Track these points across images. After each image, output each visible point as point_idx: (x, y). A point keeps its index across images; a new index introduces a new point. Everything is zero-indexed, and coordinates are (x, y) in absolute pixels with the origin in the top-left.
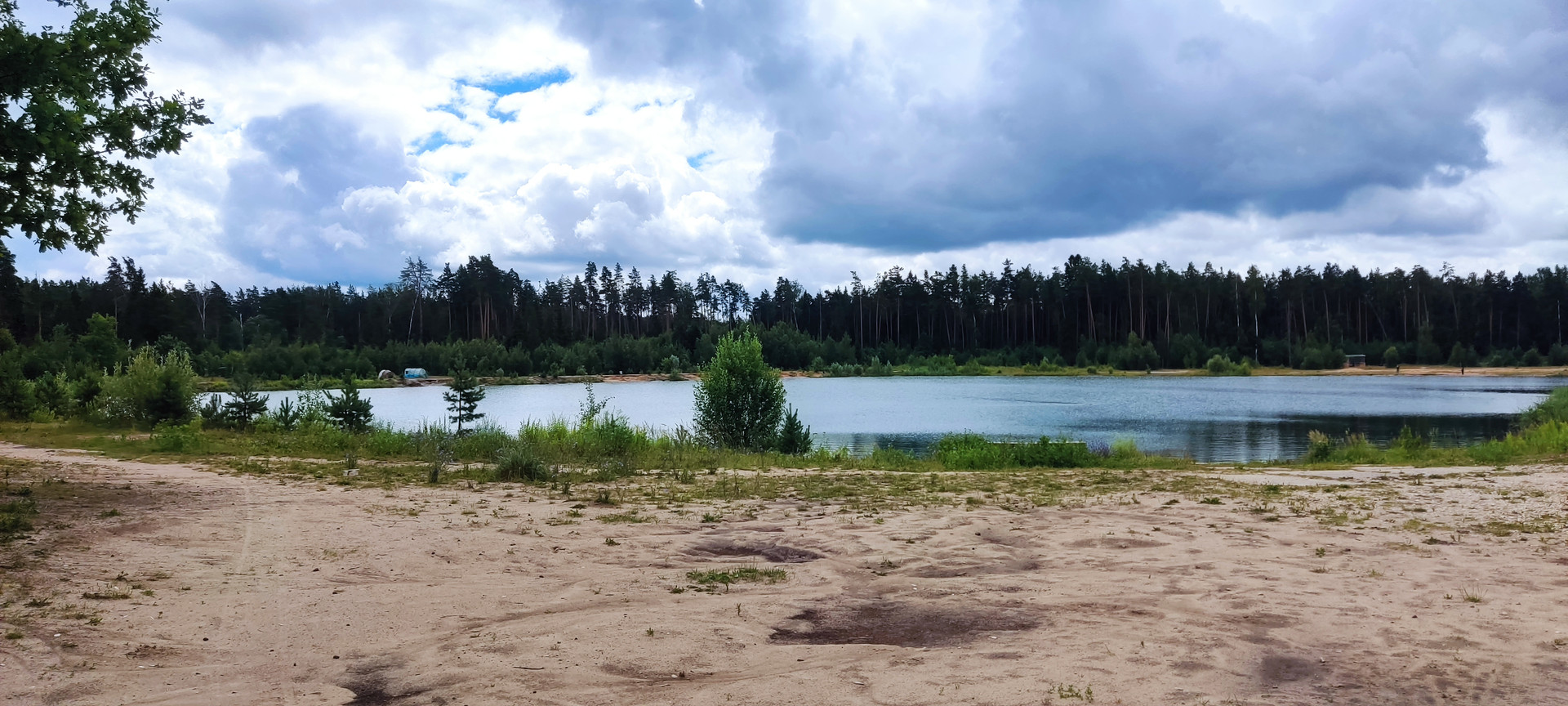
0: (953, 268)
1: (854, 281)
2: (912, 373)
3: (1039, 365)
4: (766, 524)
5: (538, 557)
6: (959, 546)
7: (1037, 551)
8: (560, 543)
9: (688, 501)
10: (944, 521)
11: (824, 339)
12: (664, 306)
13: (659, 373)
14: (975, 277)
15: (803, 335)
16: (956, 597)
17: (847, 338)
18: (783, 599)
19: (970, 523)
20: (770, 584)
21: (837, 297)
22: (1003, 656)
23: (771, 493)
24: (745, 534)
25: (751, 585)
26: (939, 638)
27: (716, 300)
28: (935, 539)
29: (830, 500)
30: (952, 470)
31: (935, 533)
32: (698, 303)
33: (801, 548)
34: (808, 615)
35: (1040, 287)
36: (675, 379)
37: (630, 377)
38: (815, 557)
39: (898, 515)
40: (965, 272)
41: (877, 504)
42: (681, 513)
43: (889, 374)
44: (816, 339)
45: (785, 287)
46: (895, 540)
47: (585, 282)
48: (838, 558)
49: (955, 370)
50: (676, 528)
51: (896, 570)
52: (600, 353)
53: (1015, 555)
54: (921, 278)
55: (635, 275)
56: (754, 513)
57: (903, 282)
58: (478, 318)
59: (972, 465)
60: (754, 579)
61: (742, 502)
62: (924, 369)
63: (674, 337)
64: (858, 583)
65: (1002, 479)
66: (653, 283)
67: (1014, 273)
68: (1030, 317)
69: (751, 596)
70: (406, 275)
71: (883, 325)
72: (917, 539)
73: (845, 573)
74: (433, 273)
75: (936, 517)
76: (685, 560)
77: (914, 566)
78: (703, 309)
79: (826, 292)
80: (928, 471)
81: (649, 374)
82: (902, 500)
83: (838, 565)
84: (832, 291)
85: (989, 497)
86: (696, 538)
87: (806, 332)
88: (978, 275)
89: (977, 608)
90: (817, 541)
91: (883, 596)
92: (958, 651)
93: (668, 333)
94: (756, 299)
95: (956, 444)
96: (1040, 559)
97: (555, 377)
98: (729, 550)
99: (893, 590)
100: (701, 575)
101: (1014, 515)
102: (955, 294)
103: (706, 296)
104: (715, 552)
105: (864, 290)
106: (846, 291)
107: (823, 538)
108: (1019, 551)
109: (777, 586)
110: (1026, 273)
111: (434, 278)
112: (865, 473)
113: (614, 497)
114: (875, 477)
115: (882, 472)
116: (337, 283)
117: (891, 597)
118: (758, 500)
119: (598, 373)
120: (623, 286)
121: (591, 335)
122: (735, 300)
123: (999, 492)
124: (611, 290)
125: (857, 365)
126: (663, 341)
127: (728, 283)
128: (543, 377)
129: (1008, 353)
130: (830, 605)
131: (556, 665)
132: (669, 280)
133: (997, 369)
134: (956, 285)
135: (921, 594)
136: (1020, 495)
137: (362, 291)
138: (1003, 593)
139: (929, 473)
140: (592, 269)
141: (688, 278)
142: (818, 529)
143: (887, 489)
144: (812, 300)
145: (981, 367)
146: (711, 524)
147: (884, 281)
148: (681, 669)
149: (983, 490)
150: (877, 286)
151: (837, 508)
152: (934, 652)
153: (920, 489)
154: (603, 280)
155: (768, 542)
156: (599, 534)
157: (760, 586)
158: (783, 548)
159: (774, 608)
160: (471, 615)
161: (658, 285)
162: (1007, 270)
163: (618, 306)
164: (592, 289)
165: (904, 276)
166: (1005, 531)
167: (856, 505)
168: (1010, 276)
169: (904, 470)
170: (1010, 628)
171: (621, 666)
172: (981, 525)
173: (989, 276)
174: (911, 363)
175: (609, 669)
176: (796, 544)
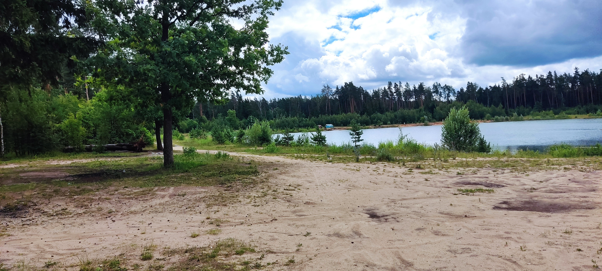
0: (550, 73)
1: (503, 81)
2: (533, 119)
3: (596, 113)
4: (481, 176)
5: (404, 184)
6: (561, 184)
7: (595, 185)
8: (409, 180)
9: (449, 168)
10: (555, 175)
11: (490, 106)
12: (419, 96)
13: (420, 123)
14: (561, 76)
15: (480, 105)
16: (561, 199)
17: (501, 106)
18: (494, 198)
19: (566, 176)
20: (489, 193)
21: (495, 88)
22: (581, 216)
23: (481, 166)
24: (474, 179)
25: (481, 194)
26: (556, 211)
27: (441, 93)
28: (551, 181)
29: (505, 168)
30: (556, 158)
31: (551, 179)
32: (433, 95)
33: (497, 183)
34: (505, 203)
35: (594, 79)
36: (426, 125)
37: (408, 125)
38: (503, 186)
39: (535, 173)
40: (555, 74)
41: (525, 170)
42: (448, 172)
43: (522, 120)
44: (486, 106)
45: (471, 86)
46: (535, 181)
47: (388, 89)
48: (513, 186)
49: (554, 117)
50: (448, 176)
51: (537, 191)
52: (396, 116)
53: (585, 187)
54: (534, 78)
55: (407, 85)
56: (476, 172)
57: (526, 80)
58: (349, 105)
59: (565, 156)
60: (482, 192)
61: (470, 168)
62: (539, 117)
63: (425, 108)
64: (522, 194)
65: (579, 161)
66: (415, 88)
67: (580, 73)
68: (590, 92)
69: (484, 196)
70: (323, 91)
71: (518, 98)
72: (544, 181)
73: (517, 191)
74: (332, 89)
75: (551, 174)
76: (454, 186)
77: (544, 189)
78: (435, 97)
79: (490, 86)
80: (546, 158)
81: (416, 123)
82: (536, 168)
83: (514, 189)
84: (493, 86)
85: (573, 167)
86: (456, 180)
87: (482, 104)
88: (562, 75)
89: (570, 202)
90: (504, 181)
91: (533, 198)
92: (564, 214)
93: (422, 107)
94: (458, 91)
95: (558, 148)
96: (597, 188)
97: (380, 126)
98: (469, 183)
99: (536, 196)
100: (462, 190)
101: (585, 173)
102: (552, 83)
103: (436, 92)
104: (464, 184)
105: (508, 85)
106: (499, 86)
107: (505, 180)
108: (587, 185)
109: (491, 194)
110: (586, 72)
111: (333, 91)
112: (518, 159)
113: (422, 166)
114: (523, 161)
115: (525, 159)
116: (301, 95)
117: (536, 199)
118: (475, 168)
119: (396, 124)
120: (403, 89)
121: (391, 109)
122: (449, 92)
123: (578, 165)
124: (398, 91)
125: (506, 117)
126: (421, 110)
127: (446, 86)
128: (375, 126)
129: (580, 108)
130: (513, 200)
131: (424, 211)
132: (421, 86)
133: (574, 116)
134: (552, 80)
135: (548, 198)
136: (587, 166)
137: (309, 98)
138: (581, 198)
139: (546, 159)
140: (390, 84)
141: (429, 85)
142: (503, 177)
143: (528, 164)
144: (483, 90)
145: (567, 115)
146: (460, 175)
147: (517, 80)
148: (465, 214)
149: (571, 165)
150: (514, 83)
151: (509, 171)
152: (554, 214)
153: (543, 164)
154: (395, 88)
155: (484, 181)
156: (421, 177)
157: (485, 194)
158: (490, 183)
159: (492, 200)
160: (391, 198)
161: (417, 88)
162: (577, 72)
163: (401, 97)
164: (391, 92)
165: (526, 77)
166: (581, 179)
167: (516, 170)
168: (579, 75)
169: (535, 158)
170: (584, 209)
171: (445, 213)
172: (571, 177)
173: (568, 75)
174: (532, 114)
175: (442, 213)
176: (495, 182)
